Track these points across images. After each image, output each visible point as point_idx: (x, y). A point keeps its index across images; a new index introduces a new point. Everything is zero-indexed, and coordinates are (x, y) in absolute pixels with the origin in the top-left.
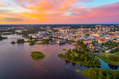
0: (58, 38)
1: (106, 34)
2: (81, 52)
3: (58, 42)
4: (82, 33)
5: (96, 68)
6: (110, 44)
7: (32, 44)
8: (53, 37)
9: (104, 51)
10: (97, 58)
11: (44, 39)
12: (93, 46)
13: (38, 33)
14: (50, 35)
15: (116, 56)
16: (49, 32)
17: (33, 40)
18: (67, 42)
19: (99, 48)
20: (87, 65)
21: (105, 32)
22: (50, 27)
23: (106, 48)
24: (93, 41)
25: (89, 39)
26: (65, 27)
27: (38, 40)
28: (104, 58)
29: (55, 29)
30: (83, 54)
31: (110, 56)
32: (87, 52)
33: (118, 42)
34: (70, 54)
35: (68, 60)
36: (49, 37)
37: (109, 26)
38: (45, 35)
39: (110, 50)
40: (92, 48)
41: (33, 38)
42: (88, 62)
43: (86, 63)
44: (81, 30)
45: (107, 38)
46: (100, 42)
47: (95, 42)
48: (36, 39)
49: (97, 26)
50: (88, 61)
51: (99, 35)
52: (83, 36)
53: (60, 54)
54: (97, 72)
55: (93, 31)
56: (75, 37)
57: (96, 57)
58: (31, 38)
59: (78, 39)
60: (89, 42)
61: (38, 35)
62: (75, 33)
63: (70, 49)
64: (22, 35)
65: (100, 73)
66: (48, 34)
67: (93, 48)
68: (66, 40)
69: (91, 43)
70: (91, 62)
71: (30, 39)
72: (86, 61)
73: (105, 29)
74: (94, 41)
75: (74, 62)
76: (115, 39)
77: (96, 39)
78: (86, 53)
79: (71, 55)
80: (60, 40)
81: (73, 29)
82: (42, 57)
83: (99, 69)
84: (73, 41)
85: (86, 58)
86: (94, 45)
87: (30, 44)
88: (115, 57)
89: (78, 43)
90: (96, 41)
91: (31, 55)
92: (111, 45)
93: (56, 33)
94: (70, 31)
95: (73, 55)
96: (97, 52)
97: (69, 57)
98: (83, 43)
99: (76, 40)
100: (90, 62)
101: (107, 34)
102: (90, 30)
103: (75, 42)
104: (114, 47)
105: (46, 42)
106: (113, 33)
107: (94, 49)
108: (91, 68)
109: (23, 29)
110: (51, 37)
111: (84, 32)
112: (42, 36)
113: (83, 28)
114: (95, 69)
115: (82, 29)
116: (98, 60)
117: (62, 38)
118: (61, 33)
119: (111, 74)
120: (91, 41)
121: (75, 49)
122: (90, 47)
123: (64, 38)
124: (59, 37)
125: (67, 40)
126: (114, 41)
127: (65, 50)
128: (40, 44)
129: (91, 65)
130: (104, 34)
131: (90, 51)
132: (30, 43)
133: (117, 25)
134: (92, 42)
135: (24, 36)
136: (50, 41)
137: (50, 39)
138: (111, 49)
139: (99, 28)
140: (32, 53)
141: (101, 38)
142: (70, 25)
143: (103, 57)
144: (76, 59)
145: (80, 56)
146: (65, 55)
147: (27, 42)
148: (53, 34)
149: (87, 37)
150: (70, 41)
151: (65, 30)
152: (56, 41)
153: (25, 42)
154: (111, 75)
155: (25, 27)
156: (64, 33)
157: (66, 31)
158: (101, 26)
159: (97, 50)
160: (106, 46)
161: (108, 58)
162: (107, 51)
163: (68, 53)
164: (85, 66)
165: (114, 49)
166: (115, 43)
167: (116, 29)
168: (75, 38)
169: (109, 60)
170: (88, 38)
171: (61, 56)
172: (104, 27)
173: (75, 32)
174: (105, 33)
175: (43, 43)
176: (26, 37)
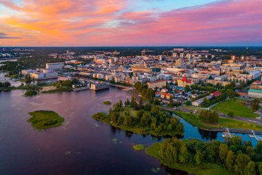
0: (92, 78)
1: (193, 68)
2: (143, 108)
3: (93, 87)
4: (145, 65)
5: (175, 140)
6: (200, 88)
7: (32, 92)
8: (81, 76)
9: (189, 104)
10: (176, 119)
11: (61, 82)
12: (167, 92)
13: (44, 67)
14: (73, 71)
15: (212, 111)
16: (72, 64)
17: (32, 83)
18: (114, 85)
19: (180, 96)
20: (156, 135)
21: (192, 64)
22: (72, 53)
23: (193, 96)
24: (167, 83)
25: (159, 79)
26: (107, 53)
27: (45, 85)
28: (191, 118)
29: (85, 57)
30: (147, 110)
31: (201, 113)
32: (157, 106)
33: (215, 84)
34: (120, 113)
35: (115, 125)
36: (72, 76)
37: (198, 49)
38: (62, 72)
39: (201, 101)
40: (165, 98)
41: (34, 80)
42: (159, 127)
43: (153, 129)
44: (142, 59)
45: (194, 76)
46: (181, 84)
47: (171, 84)
48: (41, 82)
49: (175, 49)
50: (157, 125)
51: (180, 70)
52: (148, 73)
53: (98, 114)
54: (177, 146)
55: (167, 61)
56: (131, 75)
57: (174, 115)
58: (29, 79)
59: (137, 78)
60: (160, 85)
61: (44, 71)
62: (130, 67)
63: (121, 102)
64: (4, 72)
65: (183, 149)
66: (68, 70)
67: (168, 97)
68: (111, 82)
69: (164, 87)
70: (165, 127)
71: (27, 82)
72: (153, 124)
73: (192, 58)
74: (169, 82)
75: (129, 130)
76: (211, 78)
77: (174, 78)
78: (154, 108)
79: (122, 114)
80: (97, 82)
81: (125, 58)
82: (56, 122)
83: (181, 140)
84: (125, 85)
85: (154, 119)
86: (170, 91)
87: (27, 94)
88: (211, 114)
89: (137, 89)
90: (174, 82)
91: (30, 120)
92: (202, 90)
93: (87, 66)
94: (118, 61)
95: (126, 114)
96: (175, 105)
97: (119, 119)
98: (146, 87)
99: (133, 81)
100: (162, 127)
101: (196, 67)
102: (161, 59)
103: (130, 85)
104: (208, 95)
105: (65, 87)
106: (206, 65)
107: (171, 100)
108: (164, 140)
109: (7, 57)
110: (77, 75)
111: (149, 63)
112: (56, 74)
113: (147, 54)
114: (172, 141)
115: (145, 58)
116: (178, 122)
117: (102, 77)
118: (99, 66)
119: (204, 149)
120: (164, 83)
121: (130, 101)
122: (162, 96)
123: (107, 78)
124: (94, 76)
125: (113, 82)
126: (208, 81)
127: (109, 103)
128: (50, 92)
129: (165, 134)
130: (188, 67)
131: (161, 103)
132: (25, 91)
133: (214, 48)
134: (165, 85)
135: (11, 74)
136: (73, 86)
137: (75, 80)
138: (203, 99)
139: (178, 54)
140: (31, 114)
141: (183, 75)
142: (118, 49)
143: (188, 115)
144: (134, 122)
145: (142, 116)
146: (109, 116)
147: (19, 88)
148: (81, 69)
149: (156, 75)
150: (118, 83)
151: (108, 59)
152: (89, 85)
153: (14, 88)
154: (204, 152)
155: (12, 53)
156: (105, 67)
157: (110, 61)
158: (183, 49)
159: (176, 100)
160: (193, 93)
161: (197, 117)
162: (195, 104)
163: (116, 110)
164: (152, 136)
165: (208, 98)
166: (211, 85)
167: (213, 56)
168: (131, 77)
169: (199, 121)
170: (158, 77)
171: (99, 117)
172: (189, 53)
173: (131, 63)
174: (191, 66)
175: (59, 91)
176: (16, 78)
